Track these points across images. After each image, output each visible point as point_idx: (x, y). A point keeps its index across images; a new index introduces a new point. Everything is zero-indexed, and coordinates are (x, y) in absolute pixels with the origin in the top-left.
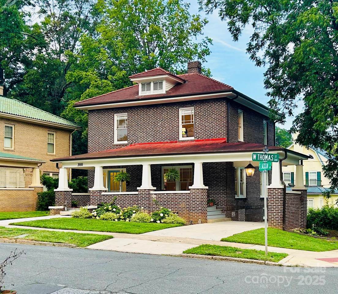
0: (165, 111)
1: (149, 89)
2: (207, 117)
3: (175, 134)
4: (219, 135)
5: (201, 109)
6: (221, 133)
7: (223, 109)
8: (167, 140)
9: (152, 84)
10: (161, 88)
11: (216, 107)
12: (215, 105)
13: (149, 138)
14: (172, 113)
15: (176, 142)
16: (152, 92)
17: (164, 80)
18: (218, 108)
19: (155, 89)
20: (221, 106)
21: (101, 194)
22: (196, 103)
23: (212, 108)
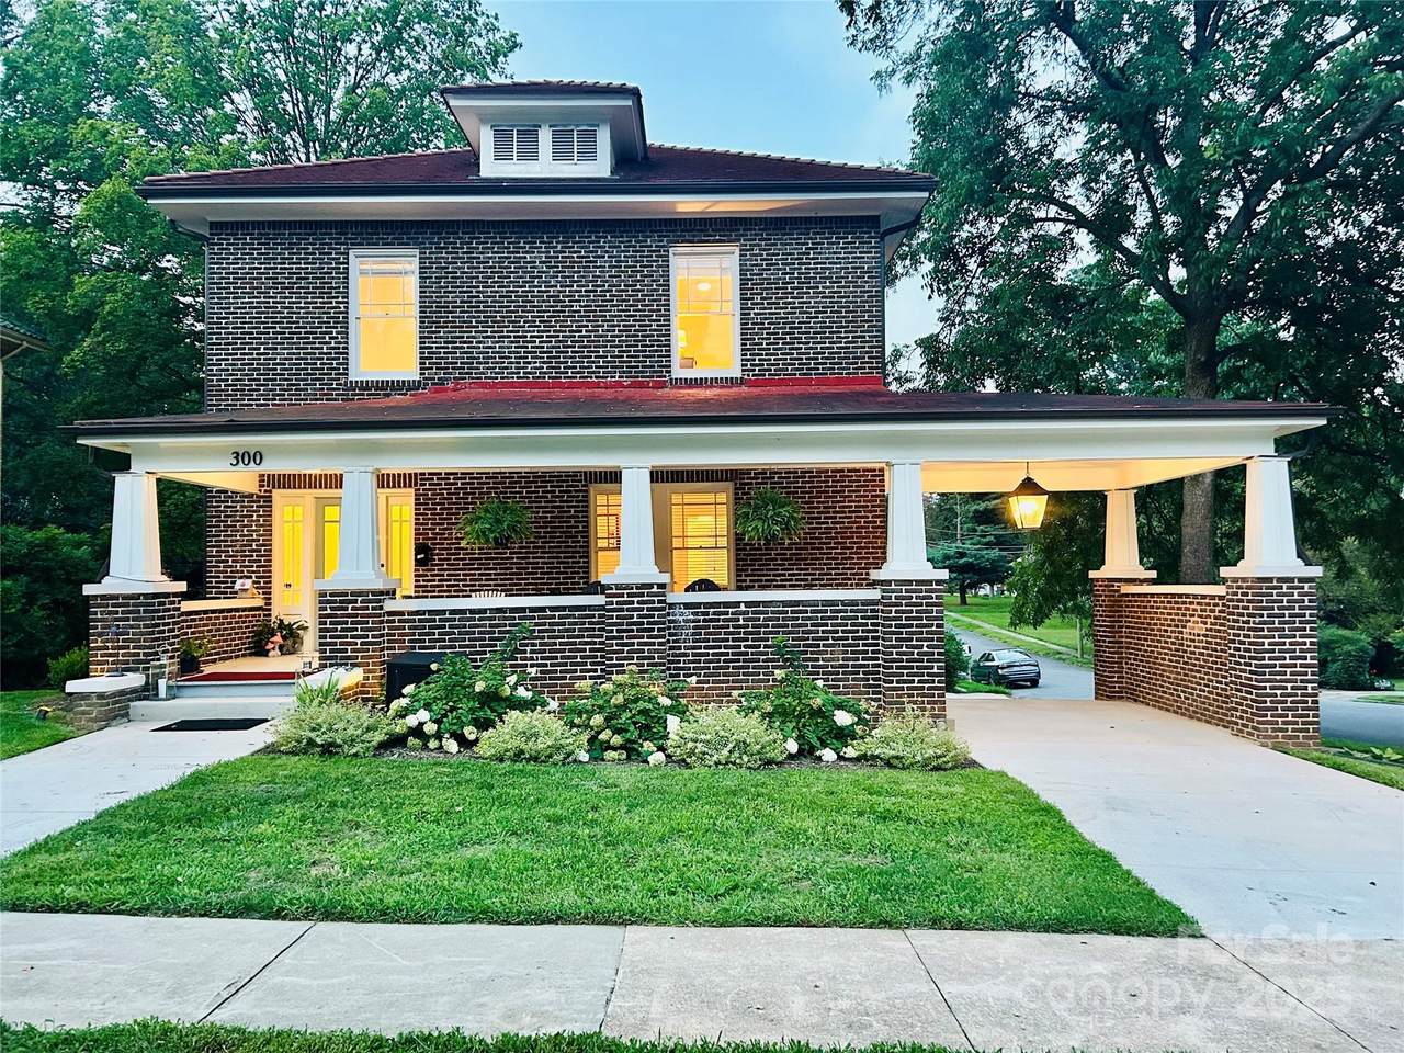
0: (607, 252)
1: (531, 155)
2: (797, 288)
3: (656, 351)
4: (852, 364)
5: (774, 255)
6: (858, 358)
7: (867, 263)
8: (618, 374)
9: (545, 136)
10: (589, 154)
11: (835, 253)
12: (833, 243)
13: (529, 363)
14: (637, 262)
15: (662, 385)
16: (545, 166)
17: (604, 121)
18: (844, 258)
19: (561, 154)
20: (858, 248)
21: (381, 608)
22: (750, 230)
23: (820, 253)
